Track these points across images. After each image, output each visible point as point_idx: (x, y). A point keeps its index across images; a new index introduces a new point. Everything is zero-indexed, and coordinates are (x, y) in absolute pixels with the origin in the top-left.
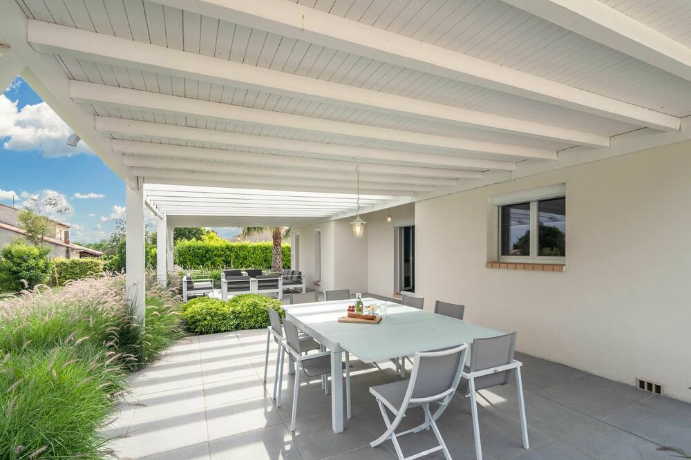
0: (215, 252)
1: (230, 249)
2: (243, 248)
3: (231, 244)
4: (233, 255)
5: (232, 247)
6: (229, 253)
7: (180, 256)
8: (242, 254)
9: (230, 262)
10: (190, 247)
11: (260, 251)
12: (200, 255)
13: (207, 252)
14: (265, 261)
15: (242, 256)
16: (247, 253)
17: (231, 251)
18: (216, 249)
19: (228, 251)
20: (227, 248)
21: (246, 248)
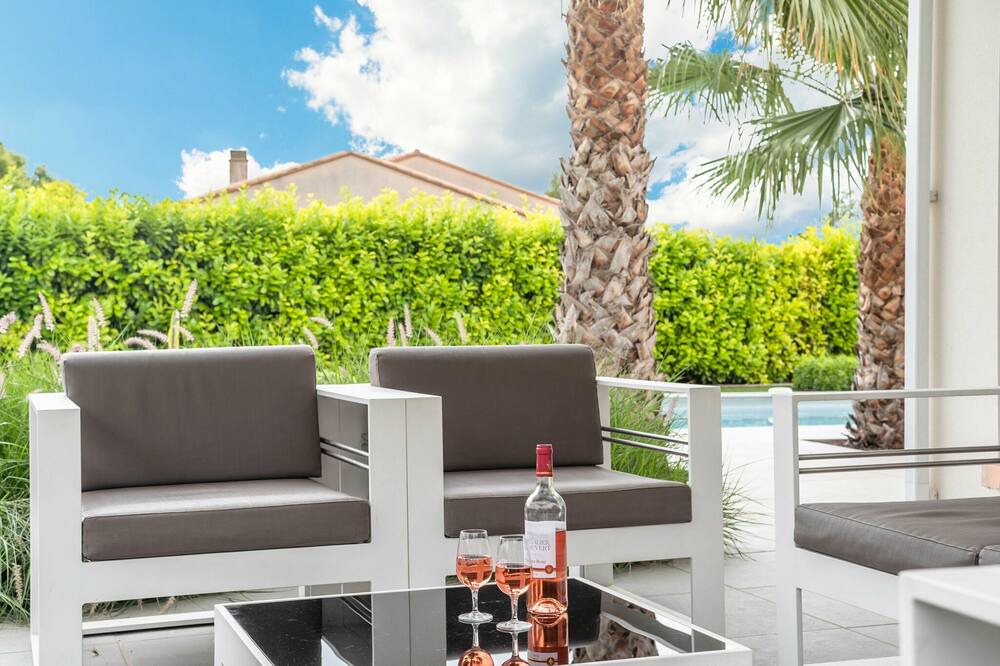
0: (58, 262)
1: (164, 240)
2: (252, 235)
3: (167, 205)
4: (183, 287)
5: (178, 228)
6: (155, 265)
8: (240, 274)
11: (368, 258)
15: (248, 293)
16: (278, 271)
17: (167, 254)
18: (64, 236)
19: (153, 256)
20: (140, 234)
21: (271, 232)
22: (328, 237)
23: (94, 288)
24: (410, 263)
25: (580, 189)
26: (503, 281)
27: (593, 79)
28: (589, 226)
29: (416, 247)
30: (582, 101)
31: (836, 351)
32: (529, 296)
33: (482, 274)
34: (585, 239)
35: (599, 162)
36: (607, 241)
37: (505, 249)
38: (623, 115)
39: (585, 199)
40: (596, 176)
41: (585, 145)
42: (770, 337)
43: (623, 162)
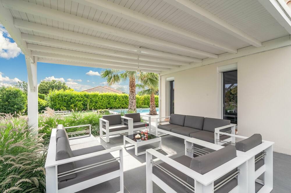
0: (77, 99)
1: (87, 96)
2: (95, 96)
3: (87, 93)
4: (89, 101)
5: (88, 95)
6: (86, 99)
7: (52, 101)
8: (94, 99)
9: (87, 104)
10: (58, 95)
11: (106, 98)
12: (66, 100)
13: (71, 98)
14: (109, 104)
15: (95, 101)
16: (98, 99)
17: (87, 98)
18: (77, 96)
19: (86, 98)
20: (85, 96)
21: (97, 96)
22: (102, 96)
23: (80, 101)
24: (110, 98)
25: (131, 96)
26: (118, 100)
27: (131, 87)
28: (131, 99)
29: (110, 97)
30: (131, 89)
31: (145, 105)
32: (120, 101)
33: (116, 99)
34: (131, 100)
35: (132, 94)
36: (133, 100)
37: (118, 97)
38: (134, 90)
39: (131, 97)
40: (132, 95)
41: (131, 93)
42: (139, 104)
43: (134, 94)
